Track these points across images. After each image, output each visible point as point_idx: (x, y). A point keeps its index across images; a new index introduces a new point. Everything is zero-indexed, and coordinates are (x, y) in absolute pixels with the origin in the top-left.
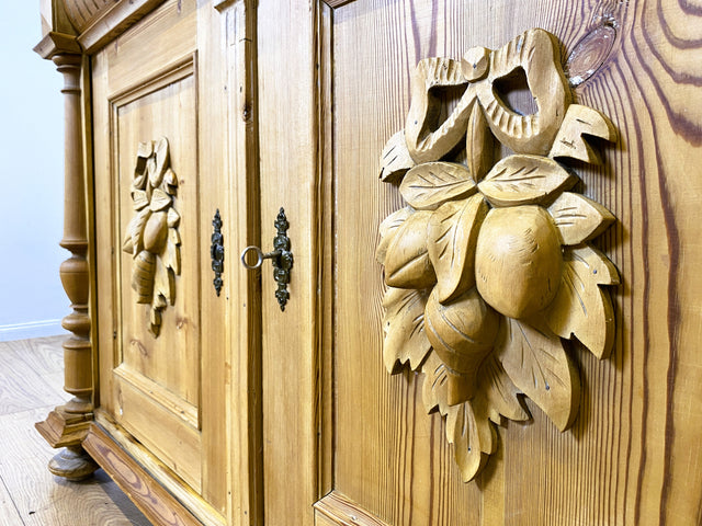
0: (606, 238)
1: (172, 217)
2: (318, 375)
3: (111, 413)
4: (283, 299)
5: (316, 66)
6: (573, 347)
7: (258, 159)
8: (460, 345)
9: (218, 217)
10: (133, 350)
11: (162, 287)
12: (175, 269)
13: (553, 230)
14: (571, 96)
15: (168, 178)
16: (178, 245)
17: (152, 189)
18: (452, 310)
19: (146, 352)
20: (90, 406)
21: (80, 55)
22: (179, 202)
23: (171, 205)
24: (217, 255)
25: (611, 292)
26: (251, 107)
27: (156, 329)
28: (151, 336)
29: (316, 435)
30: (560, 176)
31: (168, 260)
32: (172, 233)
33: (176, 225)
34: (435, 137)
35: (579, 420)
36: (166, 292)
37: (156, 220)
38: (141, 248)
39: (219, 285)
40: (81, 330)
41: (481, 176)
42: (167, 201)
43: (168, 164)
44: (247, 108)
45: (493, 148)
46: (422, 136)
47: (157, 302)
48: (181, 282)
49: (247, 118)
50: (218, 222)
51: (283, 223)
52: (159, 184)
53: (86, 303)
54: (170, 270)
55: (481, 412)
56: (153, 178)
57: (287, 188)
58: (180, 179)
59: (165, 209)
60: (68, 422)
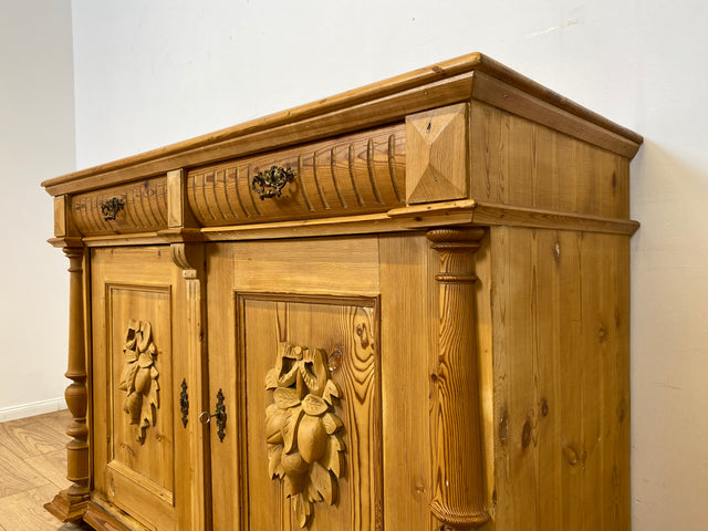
0: (340, 431)
1: (154, 373)
3: (105, 495)
4: (222, 436)
5: (236, 325)
6: (331, 472)
7: (208, 361)
8: (293, 471)
9: (184, 383)
10: (123, 451)
11: (146, 414)
12: (156, 405)
13: (322, 427)
14: (329, 376)
15: (151, 348)
16: (158, 391)
17: (140, 353)
18: (290, 457)
19: (134, 453)
20: (87, 490)
21: (83, 248)
22: (158, 364)
23: (153, 364)
24: (185, 405)
25: (343, 452)
26: (204, 334)
27: (142, 440)
28: (139, 444)
30: (325, 407)
31: (151, 399)
32: (154, 383)
33: (156, 378)
34: (287, 377)
35: (336, 500)
36: (150, 418)
37: (143, 373)
38: (133, 389)
39: (185, 422)
40: (81, 436)
41: (302, 399)
42: (150, 362)
43: (151, 340)
44: (202, 334)
45: (305, 391)
46: (281, 375)
47: (143, 424)
48: (160, 413)
49: (202, 340)
50: (185, 386)
51: (221, 396)
52: (144, 351)
53: (85, 415)
54: (153, 405)
55: (306, 498)
56: (141, 346)
57: (224, 378)
58: (159, 350)
59: (149, 367)
60: (72, 503)
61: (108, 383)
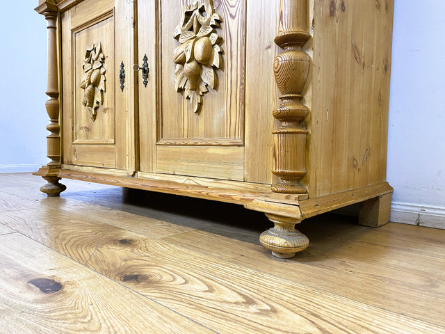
0: (220, 41)
1: (102, 70)
2: (157, 103)
3: (71, 163)
4: (146, 83)
6: (214, 68)
7: (138, 40)
8: (191, 72)
9: (122, 64)
11: (98, 98)
12: (104, 90)
13: (210, 41)
14: (214, 12)
15: (101, 56)
16: (105, 81)
17: (94, 61)
19: (88, 129)
20: (60, 163)
21: (57, 12)
22: (105, 65)
23: (102, 66)
24: (122, 77)
25: (221, 53)
26: (135, 24)
27: (95, 116)
28: (91, 121)
29: (157, 122)
30: (211, 29)
31: (101, 86)
32: (102, 76)
33: (104, 74)
34: (186, 25)
35: (216, 87)
36: (99, 100)
37: (96, 72)
38: (90, 83)
39: (122, 88)
40: (54, 130)
41: (197, 33)
42: (101, 65)
43: (101, 51)
45: (199, 25)
46: (184, 25)
47: (95, 105)
48: (106, 95)
49: (134, 27)
50: (123, 66)
51: (146, 59)
52: (97, 59)
53: (58, 118)
54: (102, 91)
55: (198, 94)
56: (94, 57)
57: (147, 48)
58: (106, 56)
59: (100, 68)
60: (50, 169)
61: (73, 93)
